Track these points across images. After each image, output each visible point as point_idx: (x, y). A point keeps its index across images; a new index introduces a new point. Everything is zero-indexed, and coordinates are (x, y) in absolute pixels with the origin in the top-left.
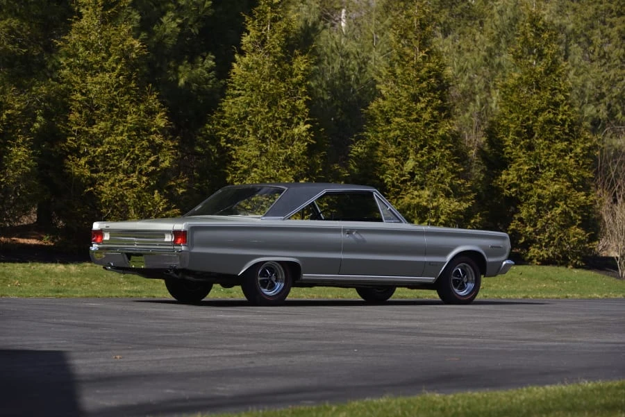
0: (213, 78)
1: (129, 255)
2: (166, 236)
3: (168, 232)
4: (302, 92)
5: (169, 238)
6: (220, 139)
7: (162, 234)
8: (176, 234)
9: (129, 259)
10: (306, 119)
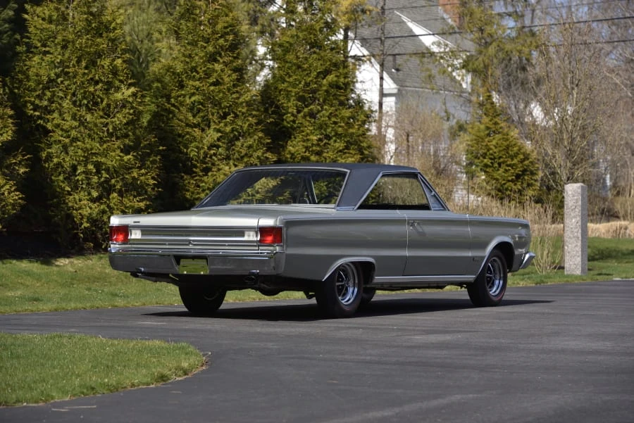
0: (8, 31)
1: (178, 258)
2: (246, 233)
3: (250, 228)
4: (122, 50)
5: (251, 237)
6: (25, 106)
7: (240, 231)
8: (263, 231)
9: (178, 263)
10: (130, 81)
